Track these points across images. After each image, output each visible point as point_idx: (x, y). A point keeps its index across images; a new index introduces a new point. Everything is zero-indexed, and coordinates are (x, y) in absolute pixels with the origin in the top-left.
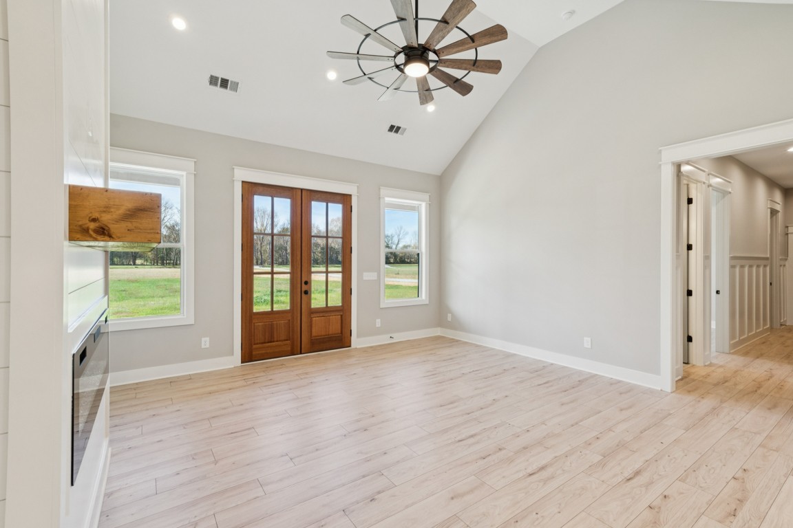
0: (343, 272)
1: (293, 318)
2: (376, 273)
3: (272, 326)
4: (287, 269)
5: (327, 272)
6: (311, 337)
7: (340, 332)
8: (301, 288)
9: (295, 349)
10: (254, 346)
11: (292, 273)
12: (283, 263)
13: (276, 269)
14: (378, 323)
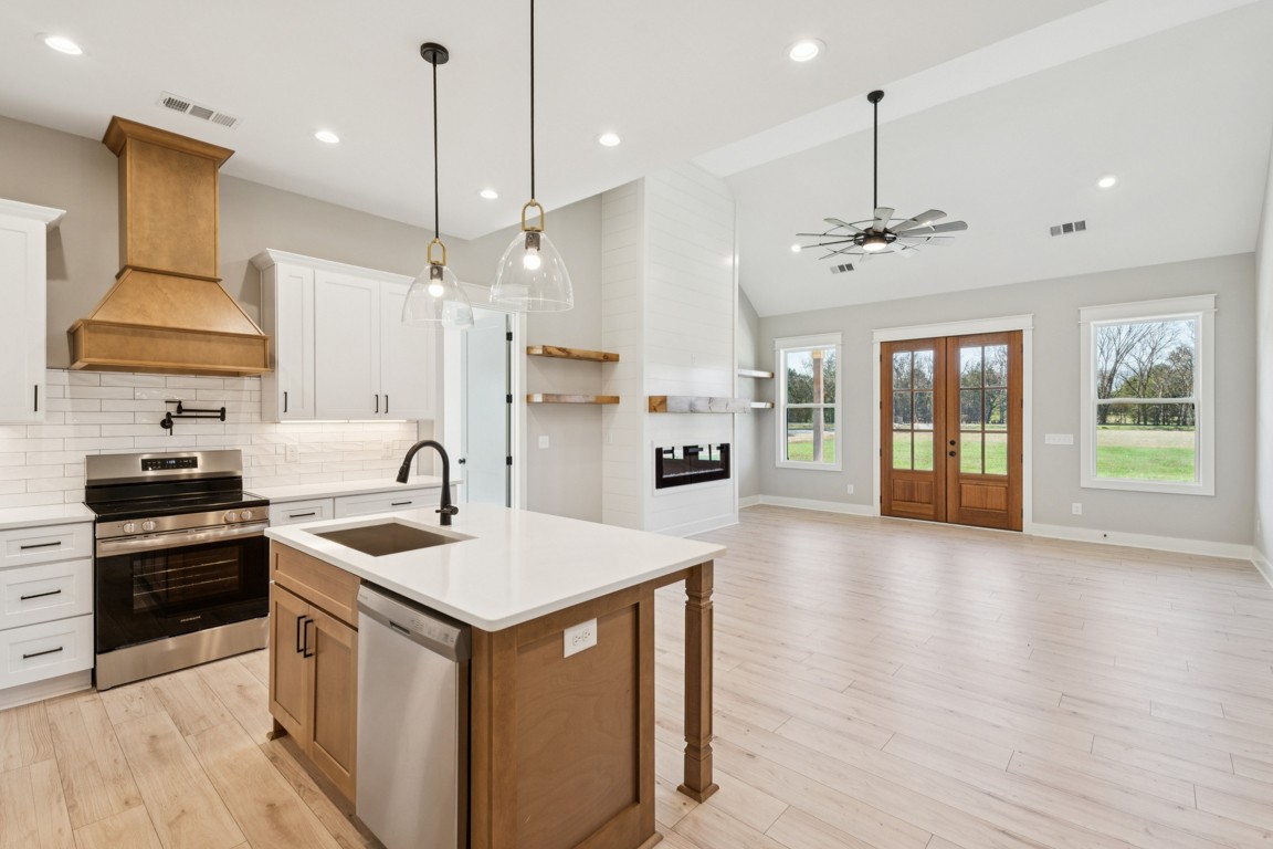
0: (1009, 432)
1: (936, 480)
2: (1071, 436)
3: (912, 486)
4: (930, 426)
5: (983, 432)
6: (960, 505)
7: (1003, 508)
8: (947, 449)
9: (939, 516)
10: (894, 503)
11: (936, 432)
12: (926, 420)
13: (917, 426)
14: (1077, 509)
